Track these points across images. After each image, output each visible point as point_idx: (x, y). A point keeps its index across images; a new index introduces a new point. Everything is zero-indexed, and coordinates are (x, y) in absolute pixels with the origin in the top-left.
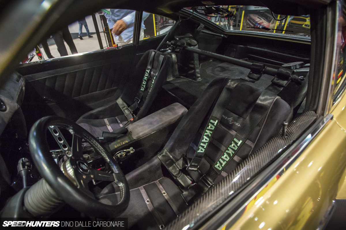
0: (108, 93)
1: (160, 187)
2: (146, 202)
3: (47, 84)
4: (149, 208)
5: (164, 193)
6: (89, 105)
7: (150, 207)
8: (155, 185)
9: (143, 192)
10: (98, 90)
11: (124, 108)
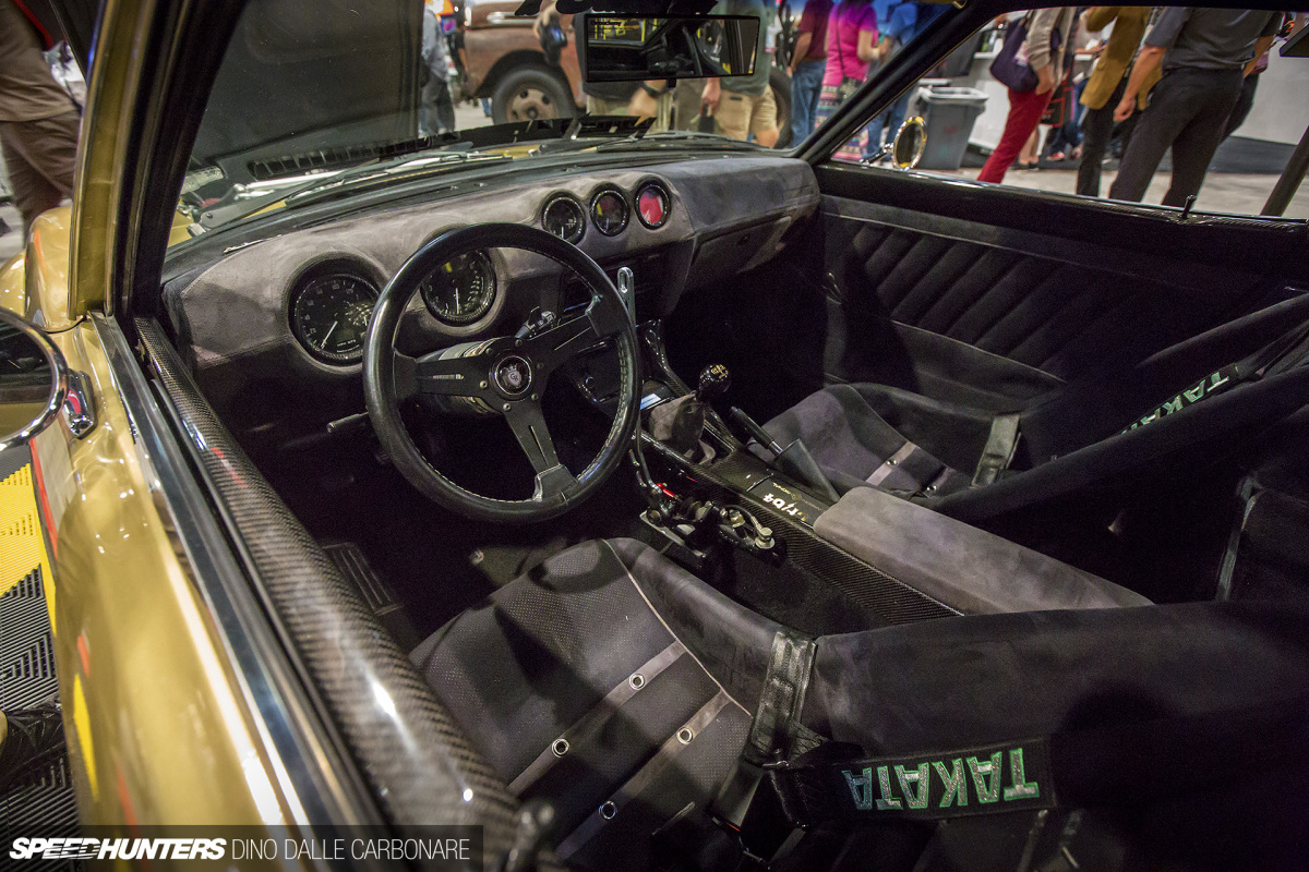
0: (1010, 378)
1: (708, 714)
2: (633, 676)
3: (858, 242)
4: (615, 690)
5: (684, 735)
6: (919, 371)
7: (617, 695)
8: (708, 693)
9: (668, 656)
10: (982, 341)
11: (992, 462)
